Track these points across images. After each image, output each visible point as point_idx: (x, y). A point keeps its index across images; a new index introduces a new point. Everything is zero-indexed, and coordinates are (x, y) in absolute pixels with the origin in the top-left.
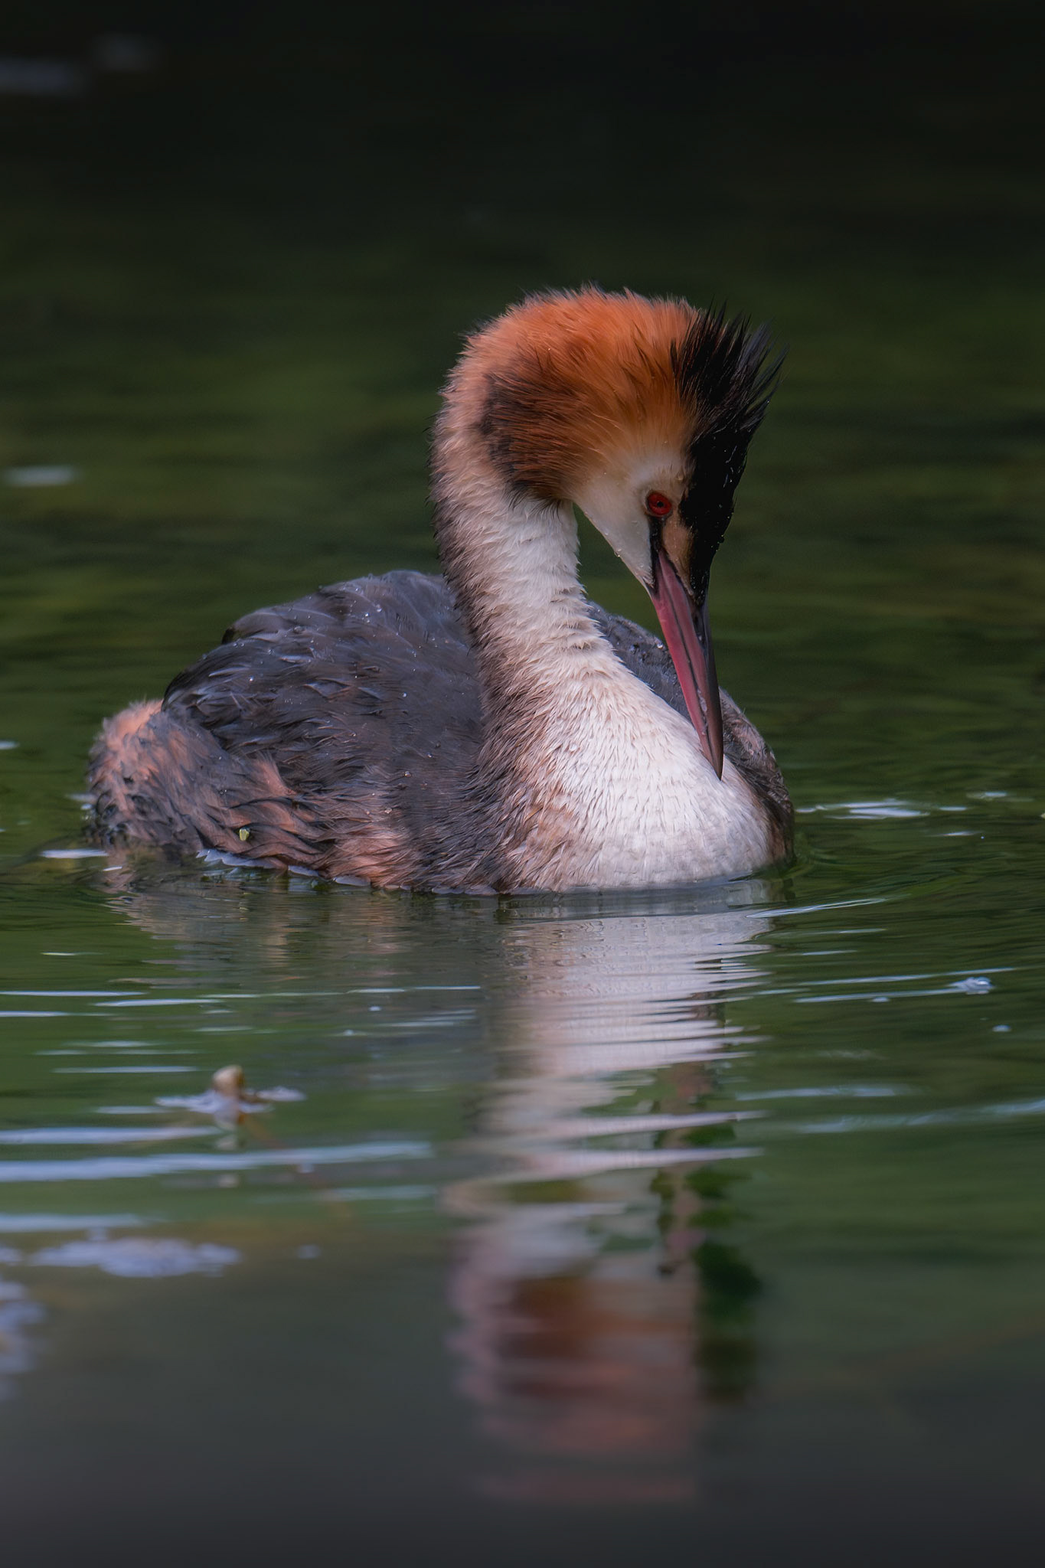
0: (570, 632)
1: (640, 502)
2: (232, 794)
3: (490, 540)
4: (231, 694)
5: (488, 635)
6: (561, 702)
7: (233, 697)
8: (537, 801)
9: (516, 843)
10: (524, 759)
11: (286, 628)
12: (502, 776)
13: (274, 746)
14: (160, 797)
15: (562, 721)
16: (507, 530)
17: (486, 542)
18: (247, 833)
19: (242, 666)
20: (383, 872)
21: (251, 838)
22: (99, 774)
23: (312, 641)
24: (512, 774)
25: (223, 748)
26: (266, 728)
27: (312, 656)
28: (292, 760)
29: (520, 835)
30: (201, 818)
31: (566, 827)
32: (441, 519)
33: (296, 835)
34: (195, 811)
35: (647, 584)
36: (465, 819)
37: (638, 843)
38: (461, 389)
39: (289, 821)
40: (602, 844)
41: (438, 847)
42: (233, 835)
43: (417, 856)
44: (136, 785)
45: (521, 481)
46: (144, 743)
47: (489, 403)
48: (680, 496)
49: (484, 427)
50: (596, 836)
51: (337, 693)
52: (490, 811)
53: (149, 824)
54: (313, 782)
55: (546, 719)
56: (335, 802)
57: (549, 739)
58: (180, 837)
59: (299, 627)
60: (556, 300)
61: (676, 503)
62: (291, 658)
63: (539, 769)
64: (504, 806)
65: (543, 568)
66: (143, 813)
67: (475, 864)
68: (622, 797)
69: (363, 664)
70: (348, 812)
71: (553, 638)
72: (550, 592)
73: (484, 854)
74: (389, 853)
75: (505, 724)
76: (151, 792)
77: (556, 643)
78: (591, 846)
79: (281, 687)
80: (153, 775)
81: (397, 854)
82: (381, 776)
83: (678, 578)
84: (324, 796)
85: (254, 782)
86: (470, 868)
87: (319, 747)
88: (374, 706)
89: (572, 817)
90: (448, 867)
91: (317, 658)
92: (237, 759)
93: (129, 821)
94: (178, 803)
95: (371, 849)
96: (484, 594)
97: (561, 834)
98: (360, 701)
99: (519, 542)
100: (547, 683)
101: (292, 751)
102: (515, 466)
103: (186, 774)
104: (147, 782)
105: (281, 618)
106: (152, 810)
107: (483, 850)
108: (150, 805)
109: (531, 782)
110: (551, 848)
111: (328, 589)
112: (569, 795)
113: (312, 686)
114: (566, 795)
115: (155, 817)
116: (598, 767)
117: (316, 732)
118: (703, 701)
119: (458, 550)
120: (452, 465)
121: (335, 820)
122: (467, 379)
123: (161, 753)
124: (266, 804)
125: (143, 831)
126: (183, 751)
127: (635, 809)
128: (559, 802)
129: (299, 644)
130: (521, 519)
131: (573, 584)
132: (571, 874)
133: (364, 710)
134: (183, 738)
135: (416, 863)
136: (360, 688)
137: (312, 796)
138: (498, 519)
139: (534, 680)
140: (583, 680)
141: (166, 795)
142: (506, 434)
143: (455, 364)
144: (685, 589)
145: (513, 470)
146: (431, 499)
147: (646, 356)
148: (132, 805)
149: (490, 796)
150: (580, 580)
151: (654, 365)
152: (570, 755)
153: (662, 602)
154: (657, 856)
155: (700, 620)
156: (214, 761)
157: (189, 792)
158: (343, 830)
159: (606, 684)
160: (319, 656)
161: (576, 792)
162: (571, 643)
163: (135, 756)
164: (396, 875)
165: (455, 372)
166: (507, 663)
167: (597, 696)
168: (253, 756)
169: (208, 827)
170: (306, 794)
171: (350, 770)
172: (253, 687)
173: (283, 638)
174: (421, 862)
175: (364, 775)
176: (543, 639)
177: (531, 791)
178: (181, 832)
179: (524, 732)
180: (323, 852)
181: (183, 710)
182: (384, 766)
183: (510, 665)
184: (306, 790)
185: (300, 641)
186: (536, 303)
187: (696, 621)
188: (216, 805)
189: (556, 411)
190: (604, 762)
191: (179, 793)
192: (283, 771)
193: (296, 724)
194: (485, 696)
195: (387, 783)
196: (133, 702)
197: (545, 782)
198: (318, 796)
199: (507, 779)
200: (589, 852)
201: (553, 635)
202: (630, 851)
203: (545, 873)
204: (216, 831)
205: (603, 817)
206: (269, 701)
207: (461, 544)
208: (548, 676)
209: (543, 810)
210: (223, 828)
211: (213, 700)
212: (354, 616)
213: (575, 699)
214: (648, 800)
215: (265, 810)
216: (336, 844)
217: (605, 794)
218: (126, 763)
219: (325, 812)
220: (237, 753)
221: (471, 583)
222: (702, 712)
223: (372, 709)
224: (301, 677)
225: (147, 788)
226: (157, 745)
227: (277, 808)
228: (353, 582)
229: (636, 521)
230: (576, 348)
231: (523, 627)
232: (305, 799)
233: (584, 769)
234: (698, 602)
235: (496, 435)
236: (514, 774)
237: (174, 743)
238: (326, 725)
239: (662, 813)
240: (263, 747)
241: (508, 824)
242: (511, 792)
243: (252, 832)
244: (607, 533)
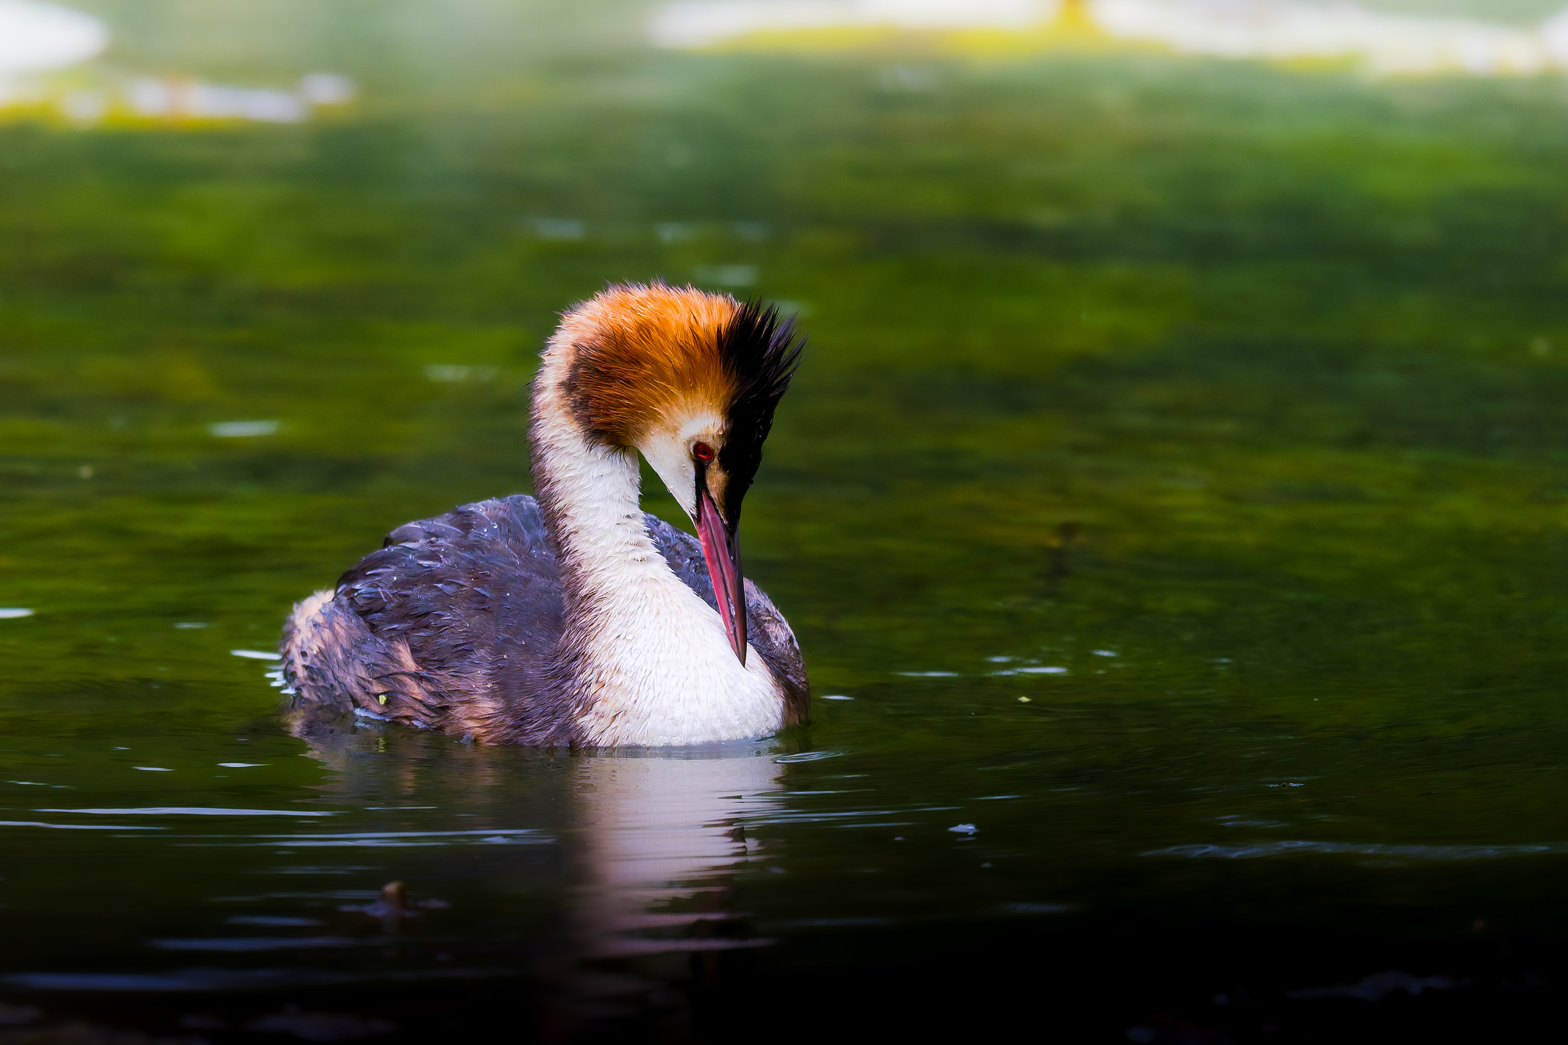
0: (632, 548)
1: (689, 450)
2: (375, 668)
3: (571, 474)
4: (380, 590)
5: (568, 549)
6: (621, 601)
7: (381, 592)
8: (600, 680)
9: (585, 712)
10: (591, 645)
11: (426, 538)
12: (576, 659)
13: (408, 632)
14: (325, 668)
15: (621, 616)
16: (583, 468)
17: (567, 475)
18: (385, 699)
19: (390, 568)
20: (483, 733)
21: (388, 703)
22: (287, 647)
23: (443, 550)
24: (583, 657)
25: (372, 632)
26: (403, 617)
27: (441, 562)
28: (420, 643)
29: (587, 706)
30: (353, 685)
31: (622, 699)
32: (534, 455)
33: (420, 701)
34: (349, 680)
35: (692, 514)
36: (547, 693)
37: (678, 712)
38: (555, 354)
39: (416, 690)
40: (650, 713)
41: (527, 714)
42: (375, 699)
43: (510, 721)
44: (309, 658)
45: (597, 430)
46: (316, 625)
47: (574, 367)
48: (720, 447)
49: (569, 386)
50: (646, 707)
51: (457, 592)
52: (566, 687)
53: (317, 689)
54: (435, 661)
55: (609, 614)
56: (450, 677)
57: (611, 630)
58: (339, 700)
59: (435, 538)
60: (631, 290)
61: (717, 452)
62: (426, 563)
63: (603, 654)
64: (576, 683)
65: (611, 498)
66: (313, 680)
67: (553, 728)
68: (666, 675)
69: (479, 569)
70: (459, 685)
71: (618, 553)
72: (616, 516)
73: (560, 721)
74: (489, 718)
75: (578, 619)
76: (319, 664)
77: (619, 556)
78: (642, 715)
79: (416, 585)
80: (321, 651)
81: (495, 719)
82: (486, 658)
83: (717, 511)
84: (442, 672)
85: (392, 659)
86: (548, 732)
87: (441, 634)
88: (483, 603)
89: (628, 692)
90: (532, 731)
91: (445, 563)
92: (381, 641)
93: (303, 685)
94: (337, 673)
95: (475, 715)
96: (565, 516)
97: (618, 705)
98: (474, 599)
99: (593, 477)
100: (610, 587)
101: (421, 636)
102: (592, 419)
103: (344, 651)
104: (316, 656)
105: (424, 530)
106: (319, 678)
107: (559, 718)
108: (317, 674)
109: (596, 664)
110: (611, 716)
111: (462, 508)
112: (626, 674)
113: (439, 585)
114: (623, 674)
115: (321, 683)
116: (648, 651)
117: (439, 623)
118: (732, 607)
119: (546, 481)
120: (544, 414)
121: (449, 691)
122: (560, 346)
123: (327, 634)
124: (401, 677)
125: (313, 693)
126: (342, 632)
127: (677, 685)
128: (618, 680)
129: (432, 552)
130: (595, 459)
131: (636, 510)
132: (626, 737)
133: (477, 606)
134: (344, 624)
135: (509, 727)
136: (475, 588)
137: (434, 671)
138: (577, 458)
139: (601, 584)
140: (639, 584)
141: (329, 666)
142: (586, 393)
143: (552, 333)
144: (721, 520)
145: (590, 422)
146: (528, 438)
147: (698, 337)
148: (306, 673)
149: (568, 676)
150: (641, 508)
151: (704, 344)
152: (627, 643)
153: (703, 528)
154: (693, 723)
155: (732, 544)
156: (364, 642)
157: (346, 664)
158: (455, 699)
159: (657, 587)
160: (446, 562)
161: (631, 671)
162: (631, 556)
163: (310, 636)
164: (493, 736)
165: (553, 340)
166: (583, 570)
167: (650, 597)
168: (391, 639)
169: (357, 692)
170: (430, 670)
171: (463, 652)
172: (396, 585)
173: (421, 547)
174: (512, 726)
175: (474, 657)
176: (610, 553)
177: (596, 671)
178: (339, 696)
179: (592, 624)
180: (440, 715)
181: (344, 600)
182: (489, 650)
183: (584, 572)
184: (430, 667)
185: (435, 549)
186: (617, 292)
187: (729, 545)
188: (364, 676)
189: (626, 377)
190: (653, 648)
191: (339, 666)
192: (414, 651)
193: (427, 614)
194: (565, 595)
195: (490, 663)
196: (318, 591)
197: (607, 664)
198: (438, 672)
199: (579, 661)
200: (640, 719)
201: (617, 550)
202: (672, 718)
203: (606, 735)
204: (363, 696)
205: (651, 691)
206: (407, 596)
207: (548, 476)
208: (612, 581)
209: (605, 686)
210: (368, 693)
211: (367, 594)
212: (476, 531)
213: (633, 599)
214: (687, 678)
215: (400, 682)
216: (449, 709)
217: (653, 673)
218: (305, 640)
219: (442, 684)
220: (381, 637)
221: (556, 507)
222: (731, 615)
223: (481, 604)
224: (431, 577)
225: (316, 660)
226: (325, 627)
227: (407, 680)
228: (479, 504)
229: (684, 465)
230: (644, 328)
231: (595, 543)
232: (429, 674)
233: (637, 654)
234: (731, 529)
235: (578, 393)
236: (584, 657)
237: (337, 627)
238: (448, 617)
239: (698, 689)
240: (400, 632)
241: (579, 696)
242: (581, 672)
243: (390, 698)
244: (662, 474)
